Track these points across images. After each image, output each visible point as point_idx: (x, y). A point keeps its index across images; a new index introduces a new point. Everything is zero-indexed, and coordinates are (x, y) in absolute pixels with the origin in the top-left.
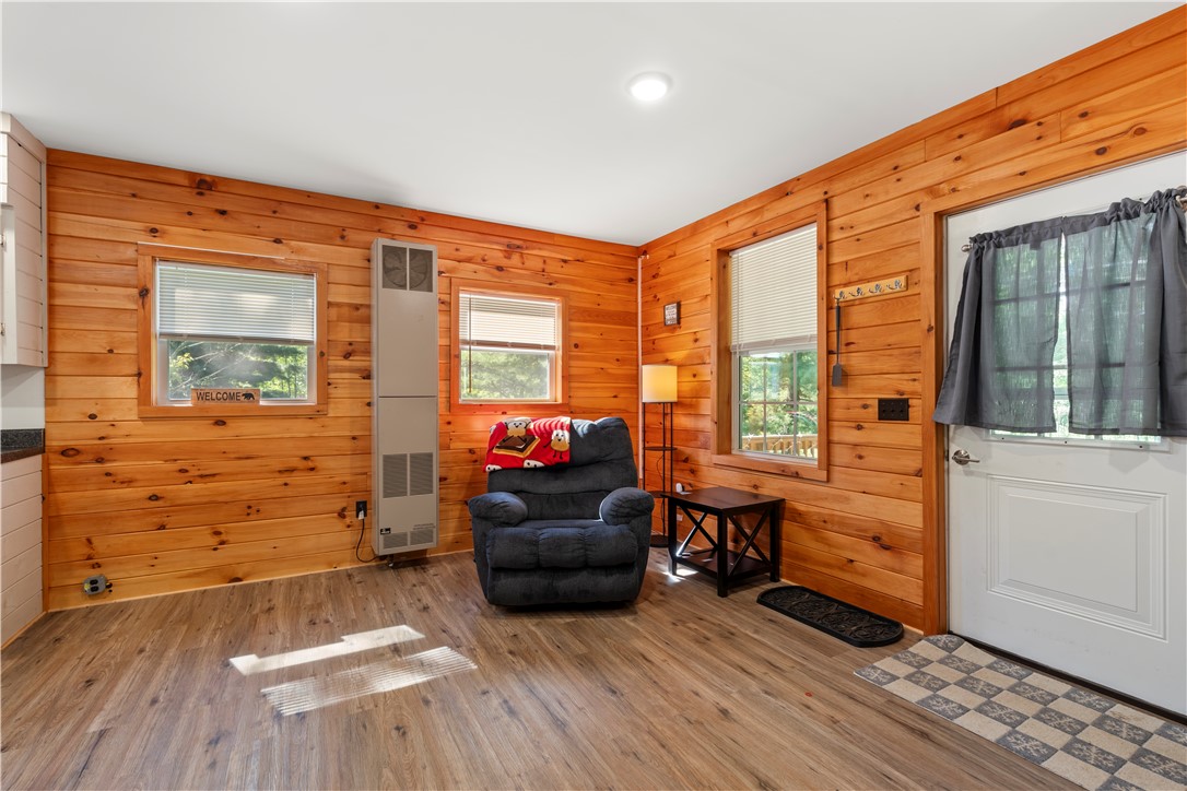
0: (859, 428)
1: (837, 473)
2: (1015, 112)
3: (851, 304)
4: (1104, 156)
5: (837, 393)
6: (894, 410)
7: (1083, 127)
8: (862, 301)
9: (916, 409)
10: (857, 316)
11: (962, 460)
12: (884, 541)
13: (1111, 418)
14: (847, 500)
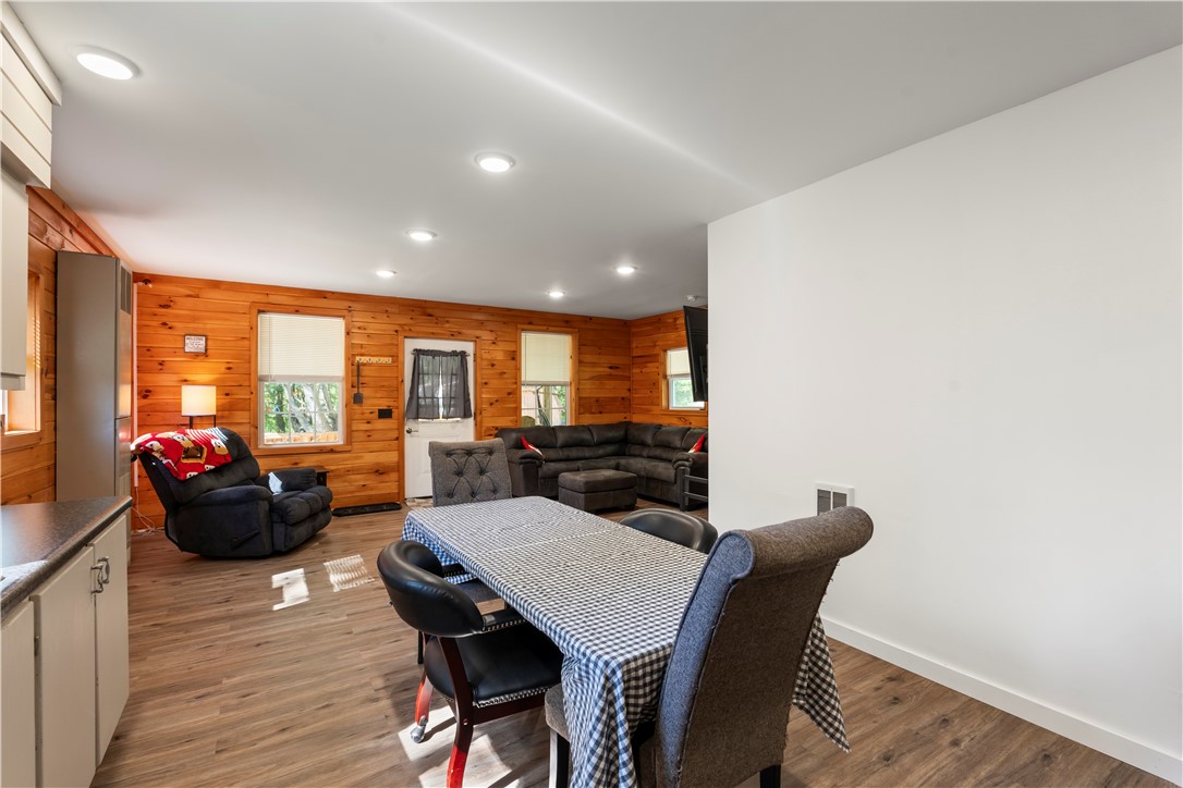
0: (368, 423)
1: (356, 446)
2: (430, 311)
3: (364, 365)
4: (453, 336)
5: (356, 407)
6: (385, 414)
7: (447, 325)
8: (370, 365)
9: (395, 414)
10: (365, 371)
11: (409, 432)
12: (379, 471)
13: (451, 414)
14: (361, 457)
